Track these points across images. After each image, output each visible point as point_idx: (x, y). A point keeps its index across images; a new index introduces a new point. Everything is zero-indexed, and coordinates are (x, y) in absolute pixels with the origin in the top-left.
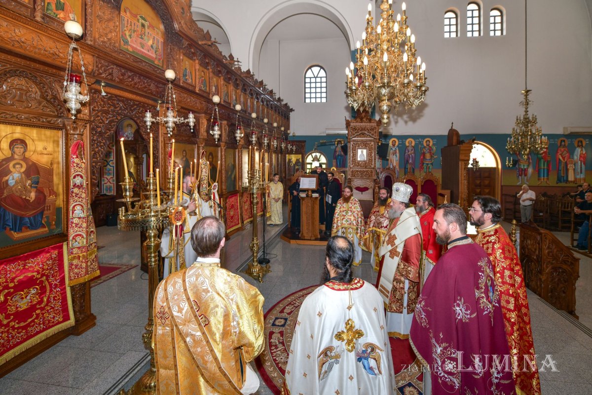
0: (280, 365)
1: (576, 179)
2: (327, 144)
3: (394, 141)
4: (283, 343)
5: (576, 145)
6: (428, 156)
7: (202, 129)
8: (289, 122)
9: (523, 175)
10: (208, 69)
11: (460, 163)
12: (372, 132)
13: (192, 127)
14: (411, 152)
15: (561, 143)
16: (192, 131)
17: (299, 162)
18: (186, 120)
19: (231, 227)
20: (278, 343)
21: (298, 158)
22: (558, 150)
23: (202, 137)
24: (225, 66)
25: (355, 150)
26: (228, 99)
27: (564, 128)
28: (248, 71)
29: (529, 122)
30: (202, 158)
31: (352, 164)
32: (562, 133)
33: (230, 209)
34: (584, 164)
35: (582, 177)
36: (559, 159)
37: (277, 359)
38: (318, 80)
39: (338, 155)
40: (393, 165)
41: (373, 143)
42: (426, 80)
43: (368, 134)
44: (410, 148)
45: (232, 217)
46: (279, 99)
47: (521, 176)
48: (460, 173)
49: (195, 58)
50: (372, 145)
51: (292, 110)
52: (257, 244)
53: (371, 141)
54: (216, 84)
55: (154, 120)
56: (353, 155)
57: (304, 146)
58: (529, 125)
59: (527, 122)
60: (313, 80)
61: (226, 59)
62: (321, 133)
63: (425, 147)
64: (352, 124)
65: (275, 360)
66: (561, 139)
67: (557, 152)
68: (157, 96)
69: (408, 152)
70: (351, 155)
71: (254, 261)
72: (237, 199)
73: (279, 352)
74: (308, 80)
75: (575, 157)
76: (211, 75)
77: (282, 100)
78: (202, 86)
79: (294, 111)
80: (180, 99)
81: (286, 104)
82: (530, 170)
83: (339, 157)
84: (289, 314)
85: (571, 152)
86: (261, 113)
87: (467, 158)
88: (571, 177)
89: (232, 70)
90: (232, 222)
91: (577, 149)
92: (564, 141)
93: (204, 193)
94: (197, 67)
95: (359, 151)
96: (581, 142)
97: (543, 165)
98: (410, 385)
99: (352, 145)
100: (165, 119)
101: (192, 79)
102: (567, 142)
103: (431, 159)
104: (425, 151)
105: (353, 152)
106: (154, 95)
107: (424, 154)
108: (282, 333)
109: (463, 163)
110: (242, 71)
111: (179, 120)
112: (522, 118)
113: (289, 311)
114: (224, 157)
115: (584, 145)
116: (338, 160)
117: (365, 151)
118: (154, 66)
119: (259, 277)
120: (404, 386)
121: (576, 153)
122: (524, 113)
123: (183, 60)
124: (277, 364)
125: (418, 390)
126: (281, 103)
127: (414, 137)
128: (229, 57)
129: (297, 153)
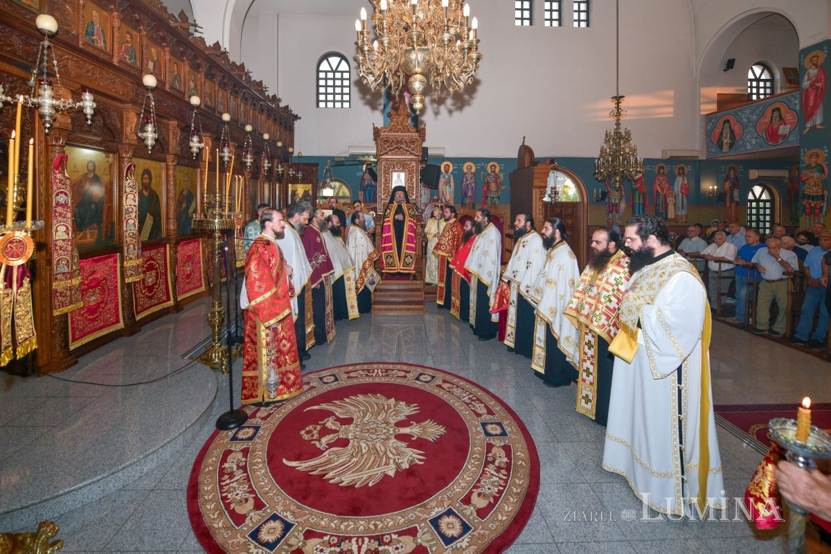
0: (232, 506)
1: (676, 216)
2: (346, 163)
3: (447, 165)
4: (244, 469)
5: (677, 173)
6: (493, 187)
7: (128, 129)
8: (293, 136)
9: (614, 213)
10: (140, 31)
11: (534, 191)
12: (412, 146)
13: (89, 117)
14: (469, 180)
15: (659, 170)
16: (89, 122)
17: (309, 195)
18: (78, 104)
19: (185, 292)
20: (235, 469)
21: (307, 189)
22: (655, 179)
23: (127, 142)
24: (173, 31)
25: (388, 174)
26: (180, 86)
27: (663, 151)
28: (217, 45)
29: (620, 138)
30: (127, 176)
31: (384, 194)
32: (661, 158)
33: (185, 263)
34: (686, 197)
35: (683, 213)
36: (657, 191)
37: (229, 496)
38: (338, 75)
39: (367, 186)
40: (445, 199)
41: (414, 164)
42: (478, 44)
43: (407, 149)
44: (469, 176)
45: (188, 276)
46: (274, 97)
47: (612, 213)
48: (534, 204)
49: (112, 7)
50: (413, 166)
51: (296, 117)
52: (219, 312)
53: (411, 160)
54: (155, 58)
55: (9, 99)
56: (386, 180)
57: (317, 171)
58: (622, 142)
59: (618, 138)
60: (330, 75)
61: (176, 21)
62: (341, 154)
63: (489, 175)
64: (382, 134)
65: (224, 499)
66: (660, 165)
67: (655, 182)
68: (26, 60)
69: (467, 181)
70: (383, 180)
71: (214, 340)
72: (199, 247)
73: (235, 485)
74: (322, 75)
75: (676, 189)
76: (145, 42)
77: (279, 100)
78: (127, 57)
79: (300, 118)
80: (78, 71)
81: (287, 107)
82: (623, 205)
83: (369, 188)
84: (264, 419)
85: (671, 183)
86: (242, 116)
87: (543, 184)
88: (671, 215)
89: (190, 42)
90: (188, 283)
91: (678, 177)
92: (663, 168)
93: (131, 234)
94: (116, 23)
95: (395, 175)
96: (683, 169)
97: (638, 199)
98: (449, 513)
99: (384, 166)
100: (35, 100)
101: (105, 42)
102: (667, 169)
103: (497, 191)
104: (489, 179)
105: (385, 176)
106: (21, 57)
107: (488, 184)
108: (245, 452)
109: (538, 190)
110: (208, 46)
111: (64, 102)
112: (612, 134)
113: (266, 414)
114: (171, 179)
115: (686, 173)
116: (367, 192)
117: (403, 175)
118: (20, 6)
119: (222, 365)
120: (440, 517)
121: (676, 183)
122: (616, 127)
123: (84, 6)
124: (227, 506)
125: (461, 519)
126: (278, 105)
127: (475, 160)
128: (179, 16)
129: (304, 181)
